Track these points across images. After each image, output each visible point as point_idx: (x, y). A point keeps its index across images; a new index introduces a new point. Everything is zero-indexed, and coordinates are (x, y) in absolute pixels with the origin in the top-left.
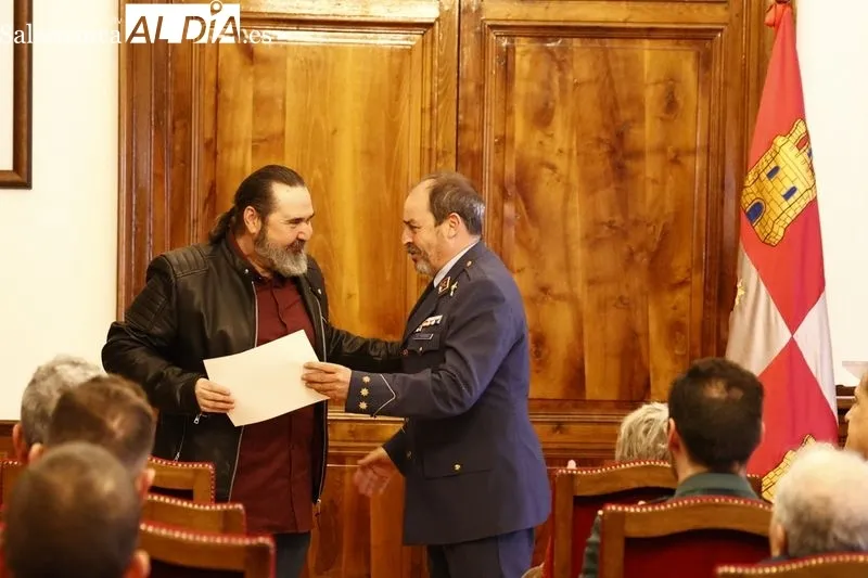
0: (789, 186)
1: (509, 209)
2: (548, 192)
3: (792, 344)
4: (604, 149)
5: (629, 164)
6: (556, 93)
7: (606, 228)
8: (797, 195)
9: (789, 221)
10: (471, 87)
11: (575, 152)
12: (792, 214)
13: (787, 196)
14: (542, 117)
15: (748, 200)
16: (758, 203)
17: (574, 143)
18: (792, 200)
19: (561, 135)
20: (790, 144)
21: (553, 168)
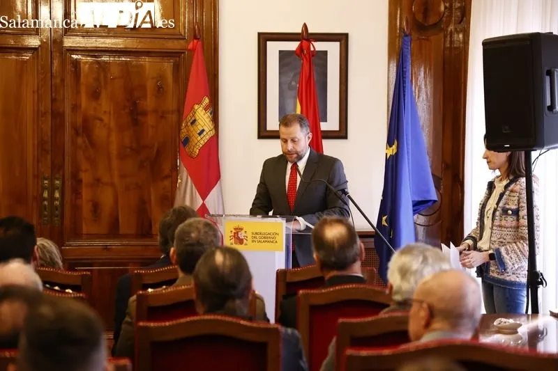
0: (201, 129)
1: (80, 140)
2: (99, 132)
3: (203, 205)
4: (127, 111)
5: (140, 118)
6: (103, 83)
7: (129, 150)
8: (205, 133)
9: (201, 146)
10: (58, 81)
11: (112, 112)
12: (202, 142)
13: (200, 134)
14: (95, 95)
15: (183, 136)
16: (187, 138)
17: (112, 108)
18: (202, 135)
19: (105, 104)
20: (201, 108)
21: (101, 120)
